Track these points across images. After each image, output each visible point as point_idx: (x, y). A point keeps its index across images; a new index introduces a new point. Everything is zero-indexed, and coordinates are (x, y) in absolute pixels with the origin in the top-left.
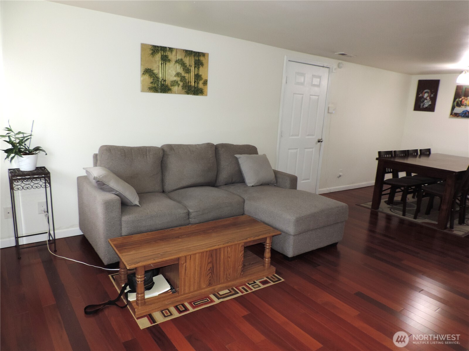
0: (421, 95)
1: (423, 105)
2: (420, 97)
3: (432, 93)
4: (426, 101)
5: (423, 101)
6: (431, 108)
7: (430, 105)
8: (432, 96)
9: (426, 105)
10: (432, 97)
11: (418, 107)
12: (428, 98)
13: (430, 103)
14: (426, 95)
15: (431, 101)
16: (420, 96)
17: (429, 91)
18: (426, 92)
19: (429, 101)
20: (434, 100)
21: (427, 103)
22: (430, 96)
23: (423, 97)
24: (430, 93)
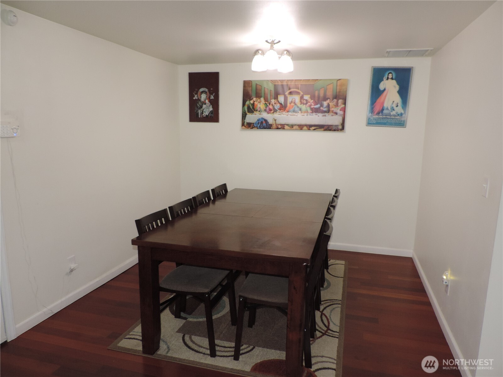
0: (196, 97)
1: (202, 113)
2: (196, 99)
3: (211, 94)
4: (204, 106)
5: (201, 107)
6: (214, 117)
7: (211, 112)
8: (212, 97)
9: (206, 113)
10: (212, 99)
11: (194, 117)
12: (207, 101)
13: (211, 109)
14: (203, 97)
15: (211, 106)
16: (194, 98)
17: (207, 90)
18: (202, 92)
19: (210, 106)
20: (215, 103)
21: (207, 109)
22: (210, 97)
23: (199, 100)
24: (208, 93)
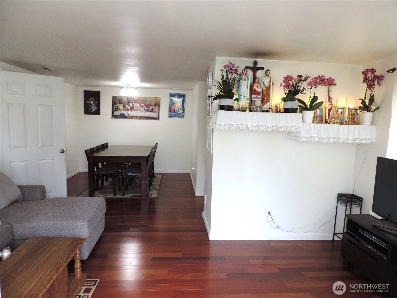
0: (88, 102)
1: (91, 110)
2: (88, 103)
3: (96, 101)
4: (92, 107)
5: (91, 107)
6: (97, 112)
7: (96, 110)
8: (97, 103)
9: (94, 110)
10: (97, 104)
12: (94, 105)
13: (96, 108)
14: (92, 102)
15: (96, 107)
16: (87, 103)
17: (93, 99)
18: (91, 100)
19: (95, 107)
20: (98, 106)
21: (94, 109)
22: (95, 103)
23: (90, 104)
24: (94, 101)
